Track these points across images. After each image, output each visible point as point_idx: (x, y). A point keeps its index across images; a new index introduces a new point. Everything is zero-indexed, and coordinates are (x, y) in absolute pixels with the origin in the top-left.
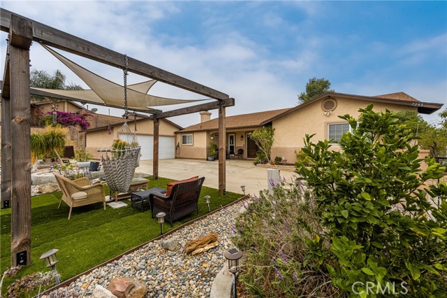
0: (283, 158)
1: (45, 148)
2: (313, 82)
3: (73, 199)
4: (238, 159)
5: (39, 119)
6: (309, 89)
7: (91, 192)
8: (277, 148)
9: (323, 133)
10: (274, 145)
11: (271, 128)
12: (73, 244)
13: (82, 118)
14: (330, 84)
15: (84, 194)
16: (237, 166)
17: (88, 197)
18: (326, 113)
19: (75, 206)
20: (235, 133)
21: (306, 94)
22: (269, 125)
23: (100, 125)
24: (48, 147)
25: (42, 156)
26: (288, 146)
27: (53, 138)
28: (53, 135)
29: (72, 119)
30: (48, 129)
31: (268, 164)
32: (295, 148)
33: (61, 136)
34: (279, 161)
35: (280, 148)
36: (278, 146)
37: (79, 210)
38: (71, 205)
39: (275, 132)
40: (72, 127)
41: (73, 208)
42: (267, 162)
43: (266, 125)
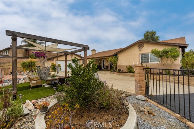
0: (122, 70)
1: (28, 67)
2: (147, 32)
3: (32, 83)
4: (106, 70)
5: (29, 55)
6: (145, 36)
7: (38, 81)
8: (119, 65)
9: (138, 58)
10: (118, 64)
11: (117, 56)
12: (29, 96)
13: (44, 54)
14: (156, 33)
15: (35, 82)
16: (103, 73)
17: (37, 83)
18: (139, 49)
19: (33, 85)
20: (105, 59)
21: (144, 38)
22: (116, 55)
23: (51, 57)
24: (30, 66)
25: (29, 70)
26: (124, 64)
27: (32, 63)
28: (31, 62)
29: (40, 55)
30: (30, 60)
31: (116, 72)
32: (126, 65)
33: (34, 62)
34: (120, 71)
35: (121, 65)
36: (120, 64)
37: (34, 87)
38: (31, 85)
39: (118, 58)
40: (40, 58)
41: (32, 86)
42: (115, 71)
43: (115, 55)
